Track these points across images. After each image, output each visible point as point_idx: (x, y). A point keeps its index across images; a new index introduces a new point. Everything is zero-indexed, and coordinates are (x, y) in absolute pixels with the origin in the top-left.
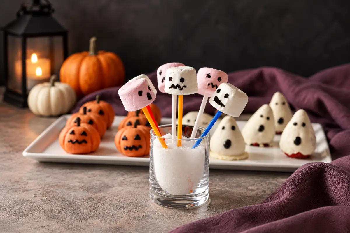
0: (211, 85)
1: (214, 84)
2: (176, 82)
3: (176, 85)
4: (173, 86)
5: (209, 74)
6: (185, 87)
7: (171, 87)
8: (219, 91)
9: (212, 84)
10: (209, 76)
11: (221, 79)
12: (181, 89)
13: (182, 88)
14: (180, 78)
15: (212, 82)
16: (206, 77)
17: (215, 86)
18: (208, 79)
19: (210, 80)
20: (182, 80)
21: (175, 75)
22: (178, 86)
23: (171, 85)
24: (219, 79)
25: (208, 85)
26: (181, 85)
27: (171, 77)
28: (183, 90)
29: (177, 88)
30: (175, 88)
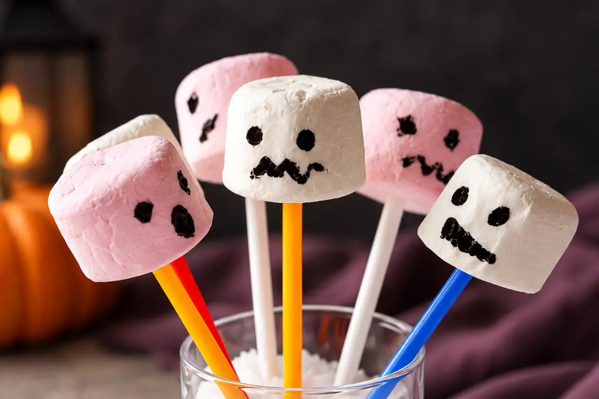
0: (416, 166)
1: (430, 162)
2: (280, 147)
3: (277, 161)
4: (265, 167)
5: (409, 117)
6: (318, 167)
7: (257, 172)
8: (460, 197)
9: (422, 159)
10: (407, 126)
11: (460, 137)
12: (302, 180)
13: (308, 174)
14: (299, 130)
15: (423, 154)
16: (396, 133)
17: (434, 168)
18: (407, 136)
19: (411, 144)
20: (306, 140)
21: (274, 117)
22: (288, 167)
23: (256, 163)
24: (452, 140)
25: (407, 162)
26: (302, 160)
27: (257, 128)
28: (309, 180)
29: (282, 176)
30: (276, 176)
